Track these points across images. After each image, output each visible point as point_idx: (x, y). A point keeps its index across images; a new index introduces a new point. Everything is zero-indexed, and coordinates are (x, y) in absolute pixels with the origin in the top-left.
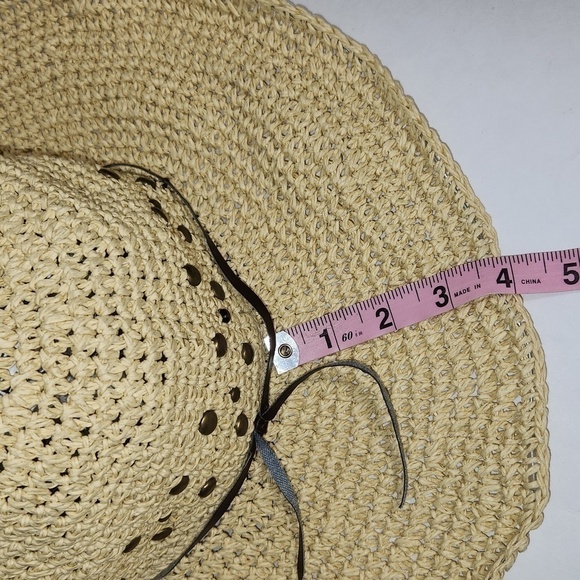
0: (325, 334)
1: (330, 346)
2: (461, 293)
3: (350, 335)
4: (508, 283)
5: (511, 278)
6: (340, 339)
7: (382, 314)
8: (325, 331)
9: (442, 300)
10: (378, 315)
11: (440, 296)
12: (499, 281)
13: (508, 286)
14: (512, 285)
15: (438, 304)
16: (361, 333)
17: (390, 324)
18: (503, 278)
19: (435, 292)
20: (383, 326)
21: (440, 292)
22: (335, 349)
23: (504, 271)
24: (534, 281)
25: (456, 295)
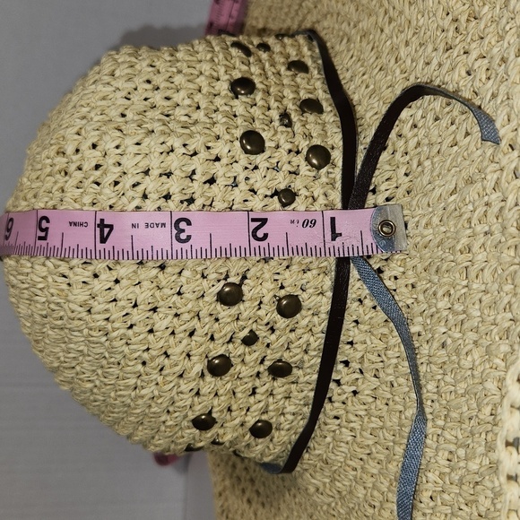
0: (335, 235)
1: (333, 220)
2: (157, 225)
3: (306, 223)
4: (102, 225)
5: (98, 230)
6: (319, 223)
7: (260, 234)
8: (333, 239)
9: (183, 225)
10: (266, 236)
11: (183, 231)
12: (111, 227)
13: (102, 220)
14: (98, 222)
15: (189, 223)
16: (292, 222)
17: (253, 220)
18: (106, 230)
19: (189, 237)
20: (264, 221)
21: (183, 236)
22: (329, 214)
23: (103, 240)
24: (75, 224)
25: (163, 225)
